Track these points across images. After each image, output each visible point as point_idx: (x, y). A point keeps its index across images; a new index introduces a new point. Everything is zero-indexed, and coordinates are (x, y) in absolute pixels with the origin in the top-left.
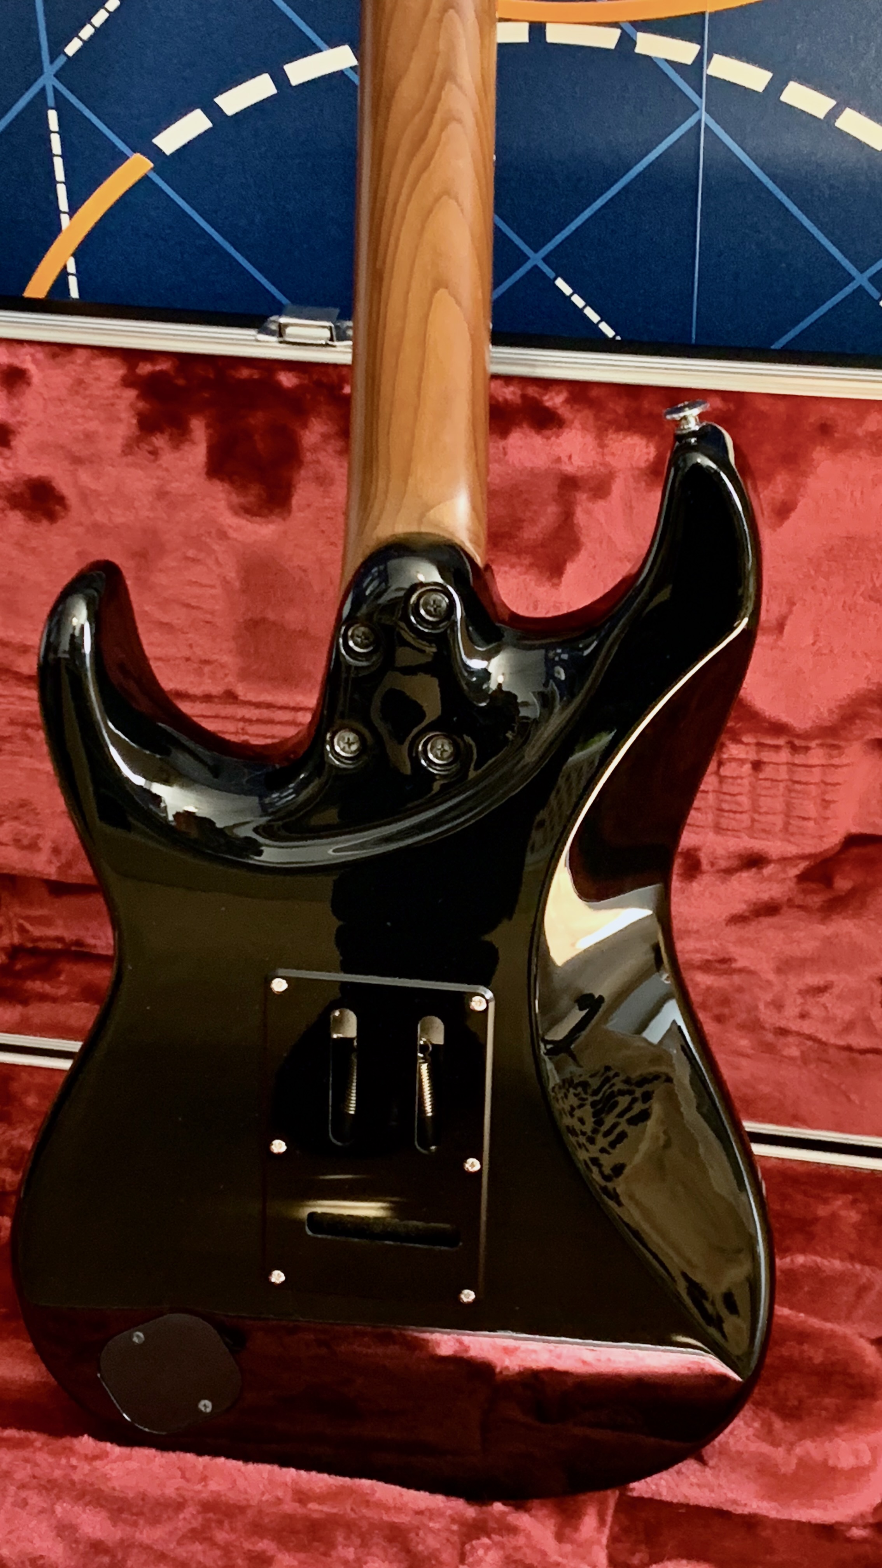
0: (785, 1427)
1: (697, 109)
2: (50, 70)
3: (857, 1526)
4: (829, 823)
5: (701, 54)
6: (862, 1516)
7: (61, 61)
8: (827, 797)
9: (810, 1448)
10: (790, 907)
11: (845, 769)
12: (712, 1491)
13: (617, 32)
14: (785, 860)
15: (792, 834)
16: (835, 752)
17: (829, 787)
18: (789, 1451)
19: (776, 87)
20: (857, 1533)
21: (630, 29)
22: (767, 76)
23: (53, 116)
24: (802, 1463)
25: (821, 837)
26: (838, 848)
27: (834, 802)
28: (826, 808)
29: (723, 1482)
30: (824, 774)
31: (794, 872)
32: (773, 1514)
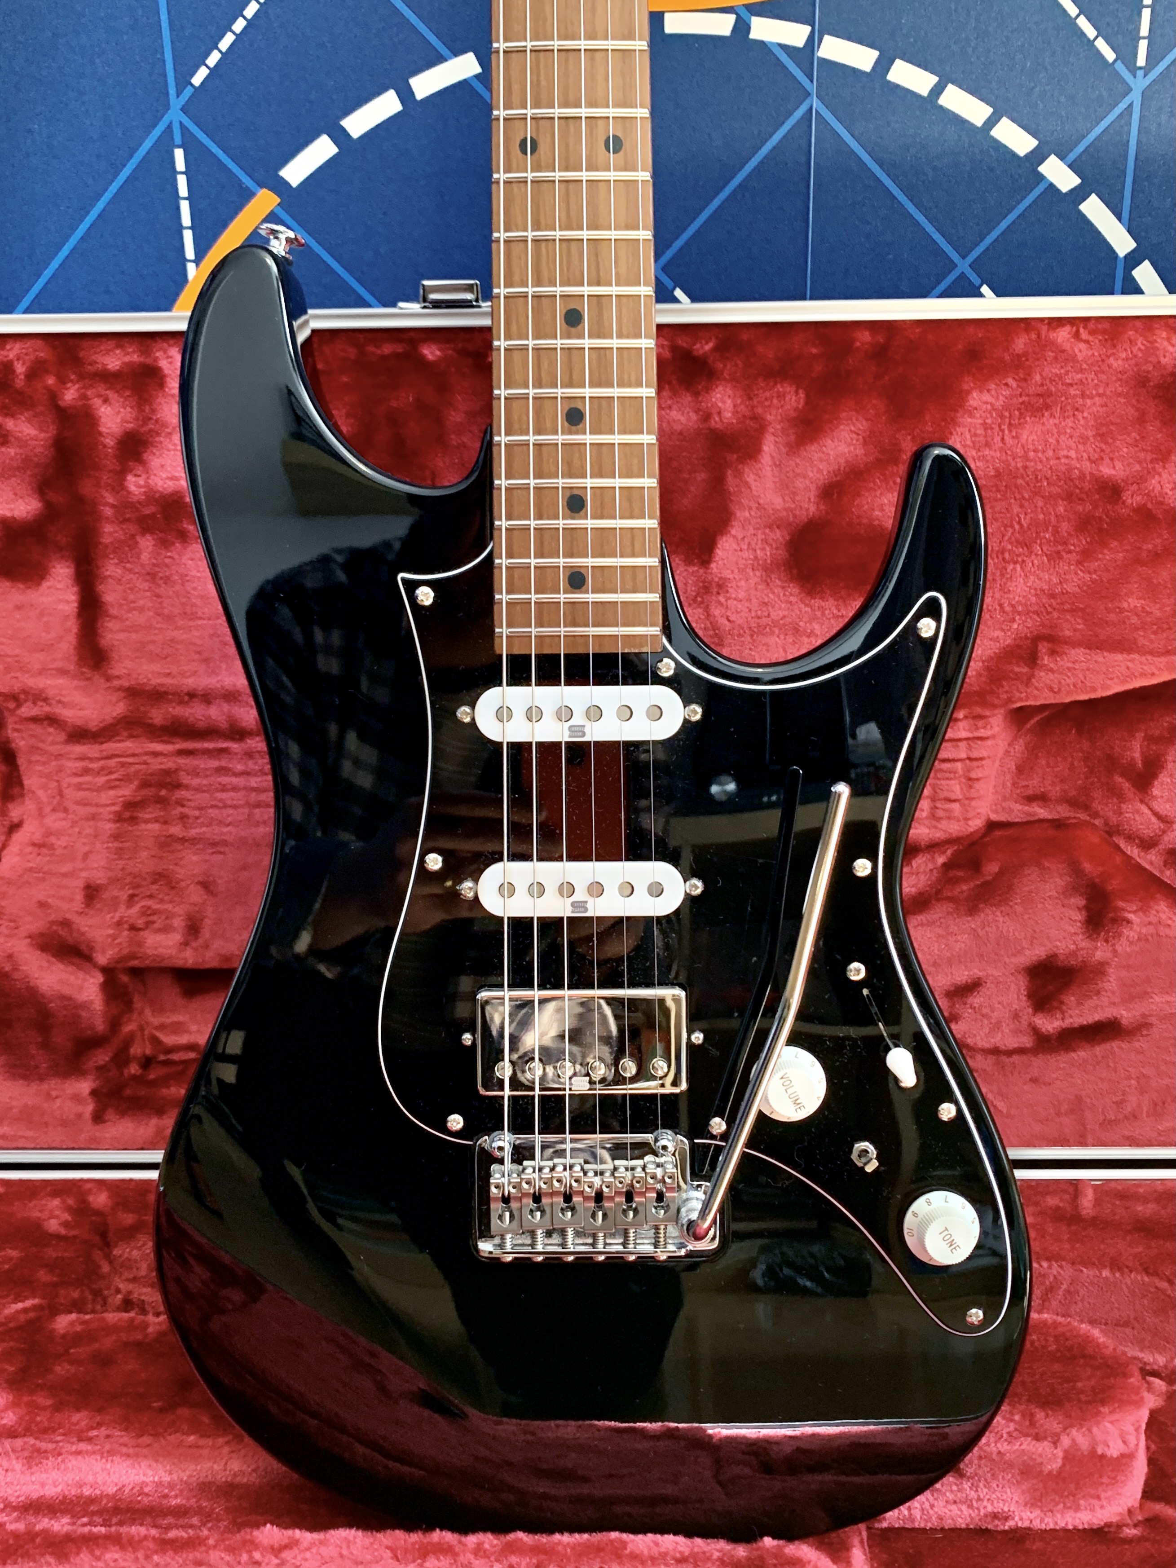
0: (1047, 1416)
1: (808, 94)
2: (176, 103)
3: (1127, 1525)
4: (973, 803)
5: (812, 33)
6: (1130, 1512)
7: (188, 92)
8: (973, 775)
9: (1078, 1438)
10: (938, 900)
11: (989, 743)
12: (971, 1506)
13: (732, 18)
14: (934, 846)
15: (939, 819)
16: (980, 723)
17: (975, 764)
18: (1055, 1444)
19: (883, 65)
20: (1130, 1532)
21: (744, 13)
22: (874, 54)
23: (179, 155)
24: (1069, 1457)
25: (967, 819)
26: (983, 831)
27: (978, 779)
28: (971, 787)
29: (983, 1492)
30: (970, 748)
31: (941, 860)
32: (1037, 1525)
